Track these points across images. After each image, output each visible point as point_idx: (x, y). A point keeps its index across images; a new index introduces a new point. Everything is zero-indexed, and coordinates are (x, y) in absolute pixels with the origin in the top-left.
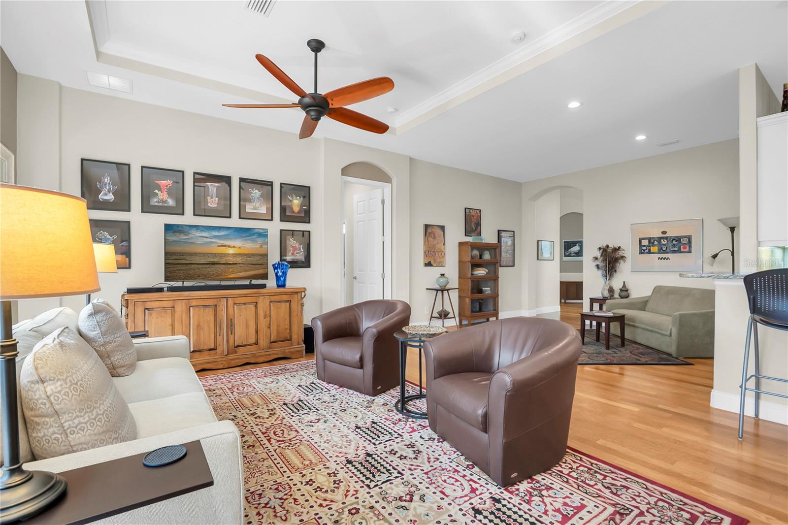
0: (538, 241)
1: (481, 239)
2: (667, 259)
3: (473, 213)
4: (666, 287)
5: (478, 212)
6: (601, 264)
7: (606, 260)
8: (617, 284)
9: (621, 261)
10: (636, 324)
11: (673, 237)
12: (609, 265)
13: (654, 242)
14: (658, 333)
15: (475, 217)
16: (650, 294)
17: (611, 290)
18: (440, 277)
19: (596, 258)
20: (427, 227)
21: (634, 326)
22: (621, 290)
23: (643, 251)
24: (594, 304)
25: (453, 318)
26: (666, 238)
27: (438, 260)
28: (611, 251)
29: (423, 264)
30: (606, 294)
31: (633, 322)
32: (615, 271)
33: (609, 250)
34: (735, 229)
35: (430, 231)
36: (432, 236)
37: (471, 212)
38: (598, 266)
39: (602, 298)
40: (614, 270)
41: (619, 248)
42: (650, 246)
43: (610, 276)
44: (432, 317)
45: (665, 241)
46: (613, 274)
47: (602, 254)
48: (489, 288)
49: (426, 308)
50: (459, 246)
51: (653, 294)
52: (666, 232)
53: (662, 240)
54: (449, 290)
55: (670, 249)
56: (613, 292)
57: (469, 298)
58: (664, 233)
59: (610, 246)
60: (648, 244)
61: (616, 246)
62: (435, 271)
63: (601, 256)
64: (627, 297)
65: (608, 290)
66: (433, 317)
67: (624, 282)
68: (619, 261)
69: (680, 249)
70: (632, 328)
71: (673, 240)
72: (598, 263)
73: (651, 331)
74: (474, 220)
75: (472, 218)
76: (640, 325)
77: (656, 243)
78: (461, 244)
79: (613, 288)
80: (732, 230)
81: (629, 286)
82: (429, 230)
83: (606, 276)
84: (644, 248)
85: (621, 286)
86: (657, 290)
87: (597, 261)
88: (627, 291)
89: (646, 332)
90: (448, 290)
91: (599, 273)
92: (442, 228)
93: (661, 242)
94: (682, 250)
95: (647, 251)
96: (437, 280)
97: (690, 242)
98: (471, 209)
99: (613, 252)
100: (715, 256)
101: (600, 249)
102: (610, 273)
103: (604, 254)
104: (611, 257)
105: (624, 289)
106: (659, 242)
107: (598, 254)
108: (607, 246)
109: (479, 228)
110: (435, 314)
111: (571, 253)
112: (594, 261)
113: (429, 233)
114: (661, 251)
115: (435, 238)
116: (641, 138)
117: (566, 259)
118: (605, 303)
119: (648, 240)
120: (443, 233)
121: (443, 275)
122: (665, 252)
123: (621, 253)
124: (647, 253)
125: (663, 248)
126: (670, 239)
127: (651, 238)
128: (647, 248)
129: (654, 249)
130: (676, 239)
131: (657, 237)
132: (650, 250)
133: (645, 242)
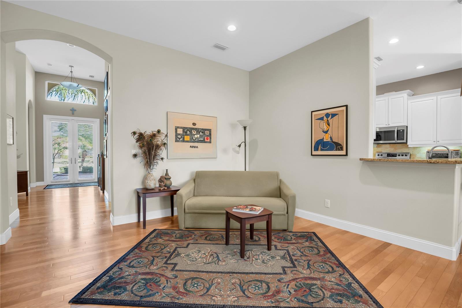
2: (196, 148)
11: (201, 129)
23: (178, 139)
26: (196, 129)
28: (147, 137)
32: (162, 159)
33: (145, 136)
45: (195, 132)
52: (196, 124)
53: (193, 131)
55: (198, 139)
58: (194, 124)
60: (182, 133)
67: (167, 170)
69: (205, 140)
71: (200, 131)
77: (188, 132)
80: (245, 128)
84: (179, 137)
93: (192, 132)
94: (206, 140)
97: (210, 134)
99: (149, 138)
119: (182, 129)
122: (195, 141)
125: (193, 138)
126: (198, 130)
127: (184, 127)
128: (181, 136)
129: (187, 138)
130: (202, 131)
131: (189, 128)
132: (184, 138)
133: (180, 131)
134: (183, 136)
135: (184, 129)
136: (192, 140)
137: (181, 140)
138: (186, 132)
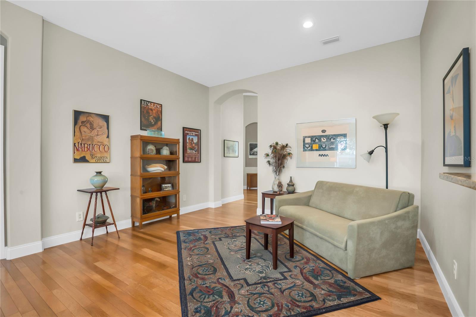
0: (224, 140)
1: (161, 135)
3: (151, 106)
4: (327, 182)
5: (159, 107)
6: (272, 161)
7: (276, 156)
8: (285, 180)
9: (288, 158)
10: (304, 227)
11: (332, 135)
12: (278, 161)
13: (315, 140)
14: (329, 242)
15: (154, 111)
16: (313, 189)
17: (280, 185)
18: (96, 176)
19: (268, 155)
20: (77, 114)
21: (302, 228)
22: (288, 185)
23: (306, 148)
24: (265, 198)
25: (113, 224)
26: (326, 136)
27: (99, 155)
28: (280, 148)
29: (72, 160)
30: (276, 189)
31: (301, 223)
32: (284, 167)
33: (278, 147)
34: (388, 125)
35: (85, 119)
36: (88, 125)
37: (149, 105)
38: (269, 162)
39: (272, 193)
40: (282, 166)
41: (287, 145)
42: (312, 144)
43: (279, 172)
44: (85, 225)
45: (324, 139)
46: (281, 170)
47: (272, 151)
48: (170, 185)
49: (77, 214)
50: (131, 140)
51: (316, 189)
52: (326, 131)
53: (322, 138)
54: (108, 191)
55: (329, 147)
56: (282, 187)
57: (139, 198)
58: (324, 131)
59: (279, 144)
60: (310, 142)
61: (284, 144)
62: (90, 168)
63: (272, 153)
64: (293, 192)
65: (278, 185)
66: (87, 225)
67: (291, 177)
68: (287, 158)
70: (300, 230)
71: (331, 138)
72: (270, 160)
73: (321, 238)
74: (154, 114)
75: (150, 112)
76: (309, 229)
77: (317, 141)
78: (133, 138)
79: (282, 183)
80: (386, 126)
81: (296, 181)
82: (82, 118)
83: (276, 172)
84: (307, 146)
85: (288, 181)
86: (320, 185)
87: (268, 157)
88: (293, 185)
89: (316, 238)
90: (105, 191)
91: (271, 169)
92: (106, 118)
93: (321, 140)
95: (310, 148)
96: (91, 180)
98: (148, 101)
99: (281, 149)
100: (371, 153)
101: (271, 146)
102: (279, 169)
103: (274, 151)
104: (280, 154)
105: (291, 184)
106: (320, 140)
107: (269, 151)
108: (277, 144)
109: (159, 123)
110: (88, 222)
111: (254, 153)
112: (266, 158)
113: (83, 122)
114: (320, 148)
115: (92, 128)
116: (308, 24)
117: (251, 157)
118: (275, 198)
119: (310, 138)
120: (105, 124)
121: (100, 173)
122: (324, 149)
123: (288, 150)
124: (310, 150)
125: (323, 145)
126: (329, 137)
127: (313, 136)
128: (309, 145)
129: (315, 146)
130: (333, 137)
131: (318, 136)
132: (312, 147)
133: (308, 140)
134: (311, 145)
135: (312, 137)
136: (322, 148)
137: (309, 150)
138: (315, 141)
